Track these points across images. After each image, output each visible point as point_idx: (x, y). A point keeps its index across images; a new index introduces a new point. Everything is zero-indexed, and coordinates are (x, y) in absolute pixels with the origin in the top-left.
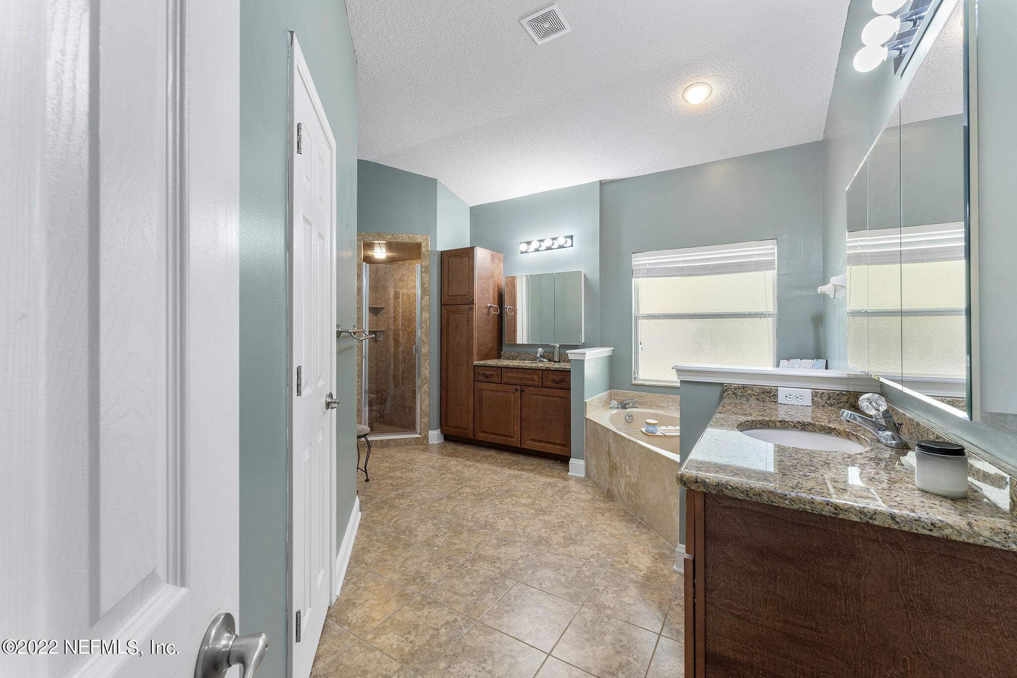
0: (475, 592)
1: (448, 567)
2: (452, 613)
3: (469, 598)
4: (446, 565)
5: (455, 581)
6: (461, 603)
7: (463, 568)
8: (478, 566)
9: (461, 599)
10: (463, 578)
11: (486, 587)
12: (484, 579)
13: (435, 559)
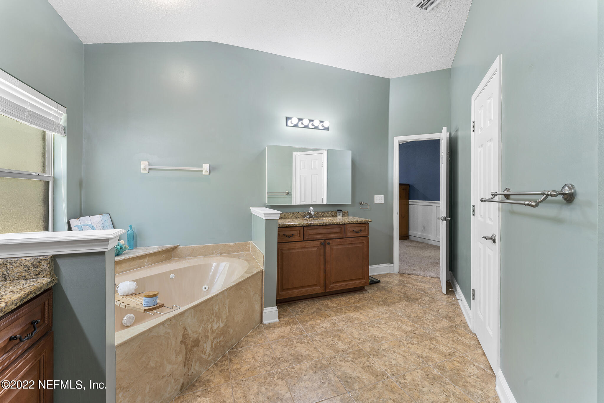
0: (391, 352)
1: (406, 378)
2: (409, 348)
3: (396, 351)
4: (407, 380)
5: (402, 364)
6: (402, 350)
7: (394, 371)
8: (382, 369)
9: (402, 352)
10: (397, 364)
11: (384, 353)
12: (382, 358)
13: (416, 391)
